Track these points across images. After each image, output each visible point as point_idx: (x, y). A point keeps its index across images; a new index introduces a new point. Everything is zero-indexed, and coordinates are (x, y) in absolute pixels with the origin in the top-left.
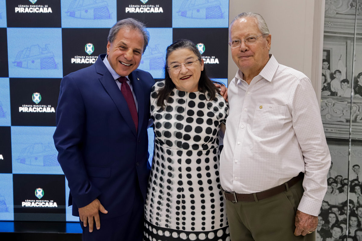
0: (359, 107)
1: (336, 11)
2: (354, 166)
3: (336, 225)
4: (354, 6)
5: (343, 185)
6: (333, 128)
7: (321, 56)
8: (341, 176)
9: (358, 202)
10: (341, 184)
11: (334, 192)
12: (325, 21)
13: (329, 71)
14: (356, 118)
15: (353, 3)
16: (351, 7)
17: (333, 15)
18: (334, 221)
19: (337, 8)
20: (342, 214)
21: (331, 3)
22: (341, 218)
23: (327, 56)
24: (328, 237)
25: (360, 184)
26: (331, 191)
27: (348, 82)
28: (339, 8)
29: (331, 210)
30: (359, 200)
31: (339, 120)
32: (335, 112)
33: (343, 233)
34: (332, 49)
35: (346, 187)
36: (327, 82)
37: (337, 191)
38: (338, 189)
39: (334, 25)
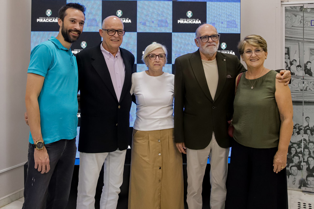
0: (308, 82)
1: (292, 25)
2: (306, 118)
3: (296, 155)
4: (302, 23)
5: (300, 129)
6: (293, 94)
7: (284, 51)
8: (298, 124)
9: (309, 140)
10: (299, 129)
11: (294, 134)
12: (285, 30)
13: (289, 60)
14: (306, 88)
15: (301, 20)
16: (301, 23)
17: (290, 27)
18: (295, 153)
19: (292, 23)
20: (299, 147)
21: (288, 20)
22: (299, 150)
23: (287, 51)
24: (291, 163)
25: (310, 128)
26: (292, 134)
27: (301, 67)
28: (293, 23)
29: (292, 146)
30: (309, 138)
31: (296, 89)
32: (294, 85)
33: (300, 159)
34: (290, 47)
35: (301, 130)
36: (288, 67)
37: (296, 134)
38: (297, 132)
39: (291, 33)
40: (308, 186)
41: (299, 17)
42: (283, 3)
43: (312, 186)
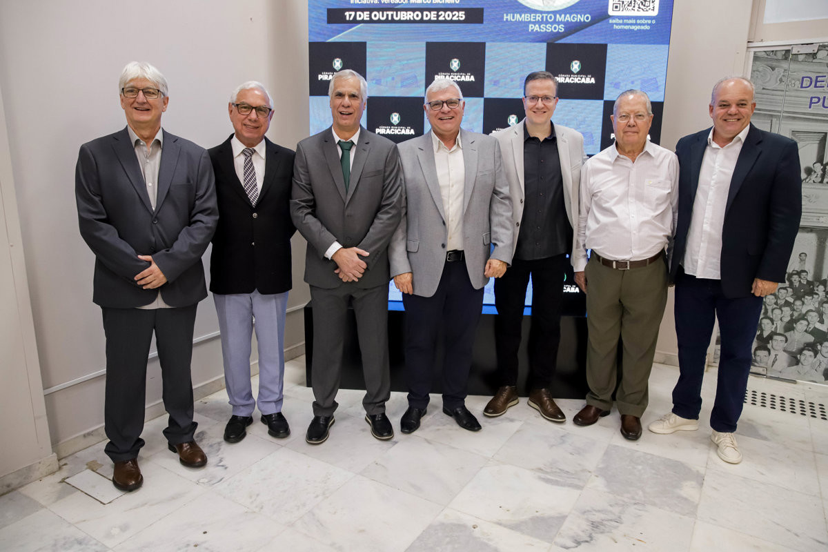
1: (762, 86)
4: (784, 82)
15: (783, 78)
16: (781, 82)
17: (759, 91)
19: (764, 83)
21: (757, 77)
40: (756, 364)
41: (779, 72)
42: (751, 45)
43: (762, 365)
